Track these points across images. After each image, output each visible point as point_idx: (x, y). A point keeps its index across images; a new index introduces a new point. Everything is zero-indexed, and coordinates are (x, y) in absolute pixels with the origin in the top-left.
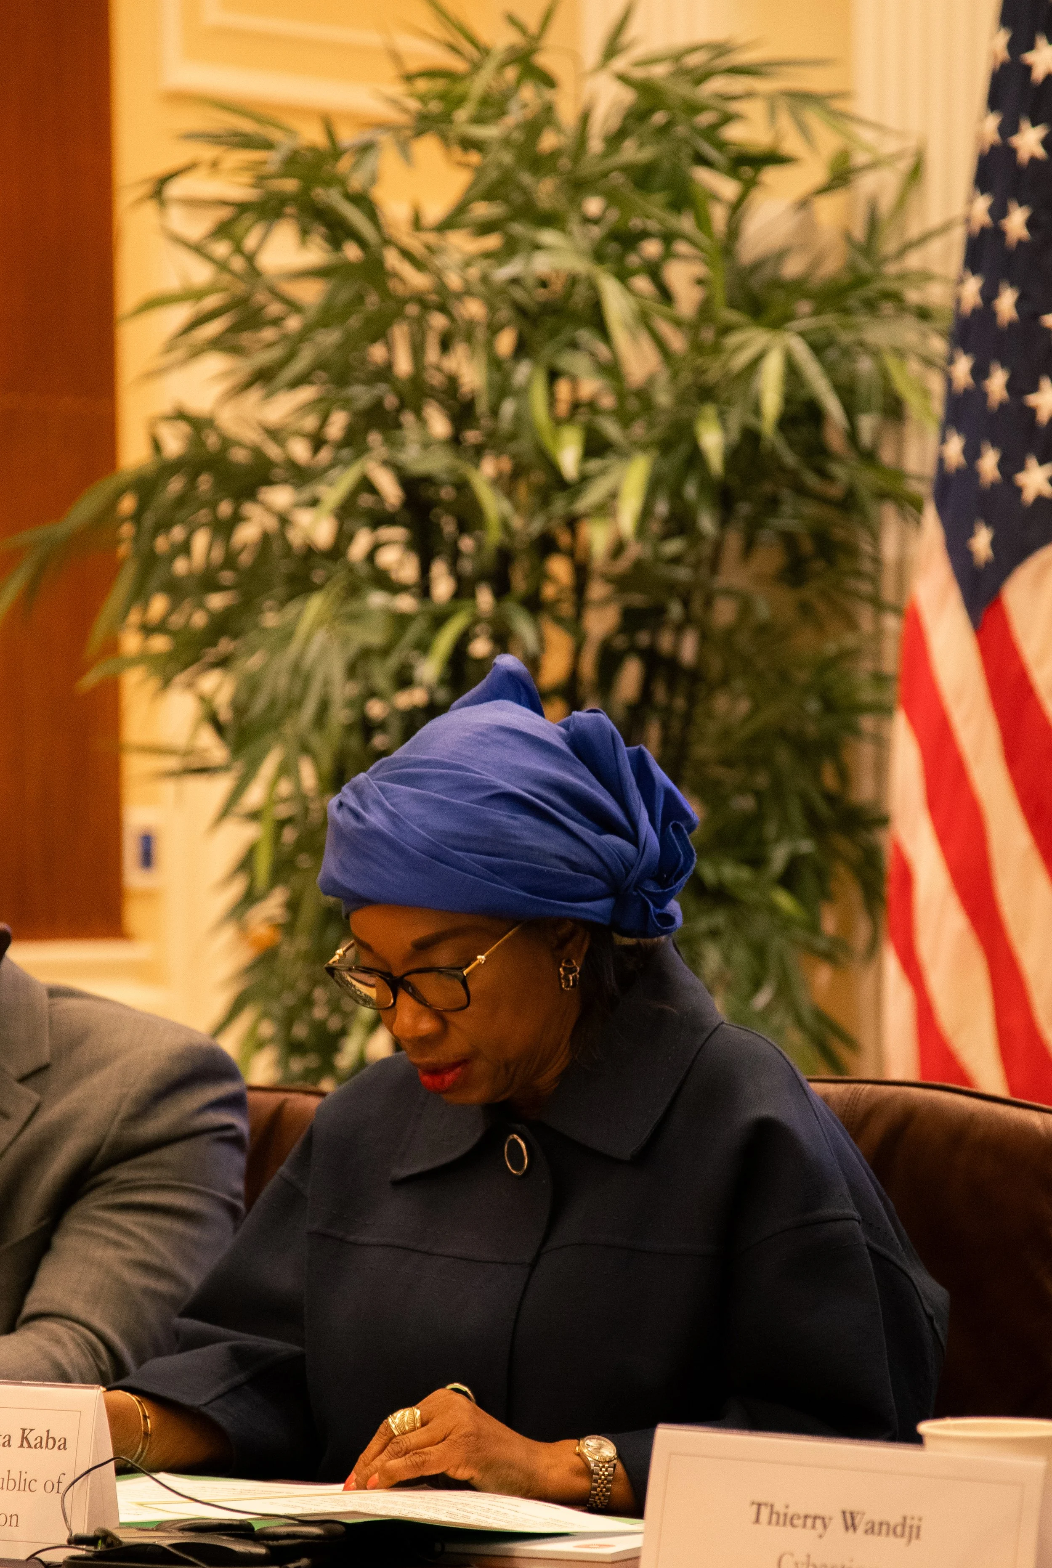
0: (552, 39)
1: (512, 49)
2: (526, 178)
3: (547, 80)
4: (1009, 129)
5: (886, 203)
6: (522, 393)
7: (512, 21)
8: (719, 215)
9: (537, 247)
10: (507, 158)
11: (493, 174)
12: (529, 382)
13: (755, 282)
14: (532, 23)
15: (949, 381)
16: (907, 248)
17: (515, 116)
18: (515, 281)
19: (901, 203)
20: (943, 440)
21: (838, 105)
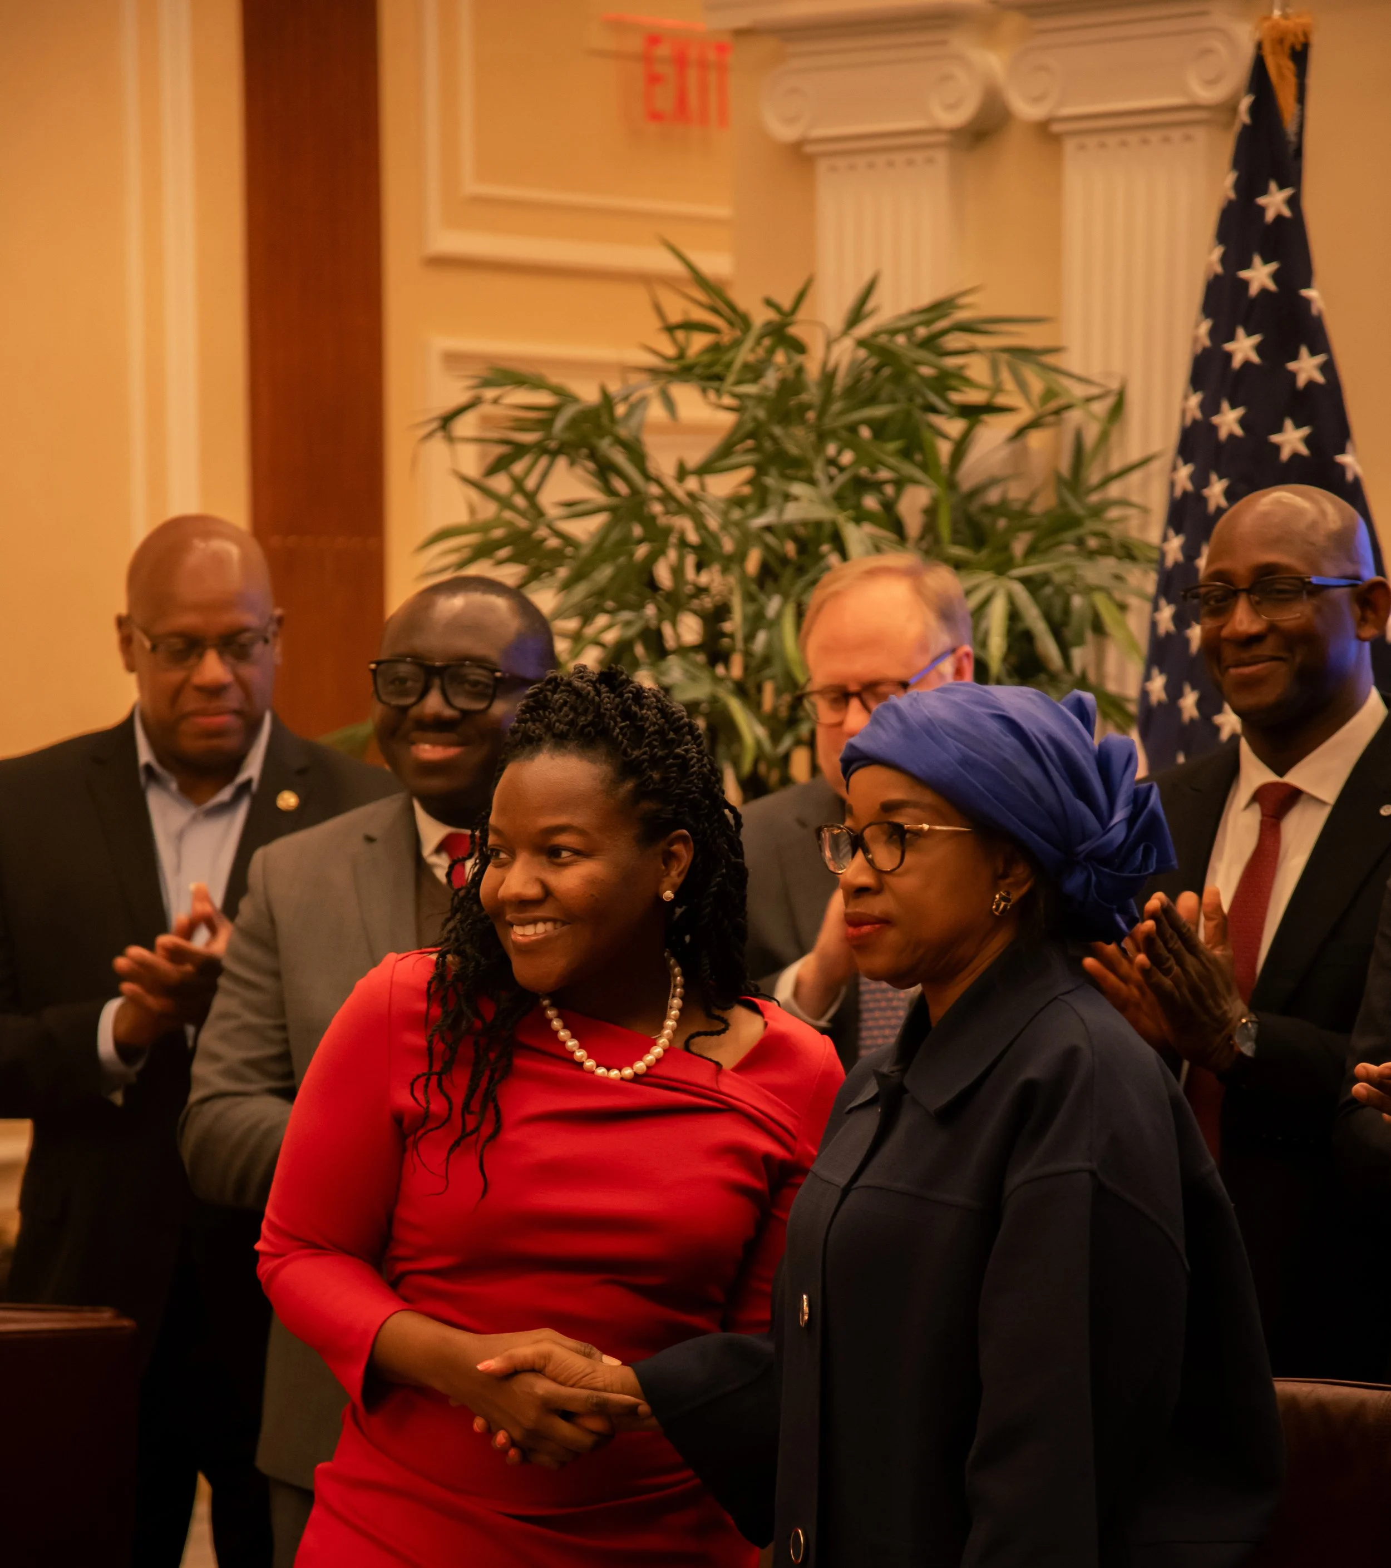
0: (801, 315)
1: (769, 324)
2: (777, 431)
3: (799, 347)
4: (1209, 407)
5: (1091, 434)
6: (774, 625)
7: (769, 303)
8: (945, 449)
9: (787, 497)
10: (761, 414)
11: (750, 426)
12: (780, 615)
13: (974, 507)
14: (786, 304)
15: (1154, 625)
16: (1109, 479)
17: (771, 379)
18: (768, 528)
19: (1104, 437)
20: (1147, 677)
21: (1050, 359)
